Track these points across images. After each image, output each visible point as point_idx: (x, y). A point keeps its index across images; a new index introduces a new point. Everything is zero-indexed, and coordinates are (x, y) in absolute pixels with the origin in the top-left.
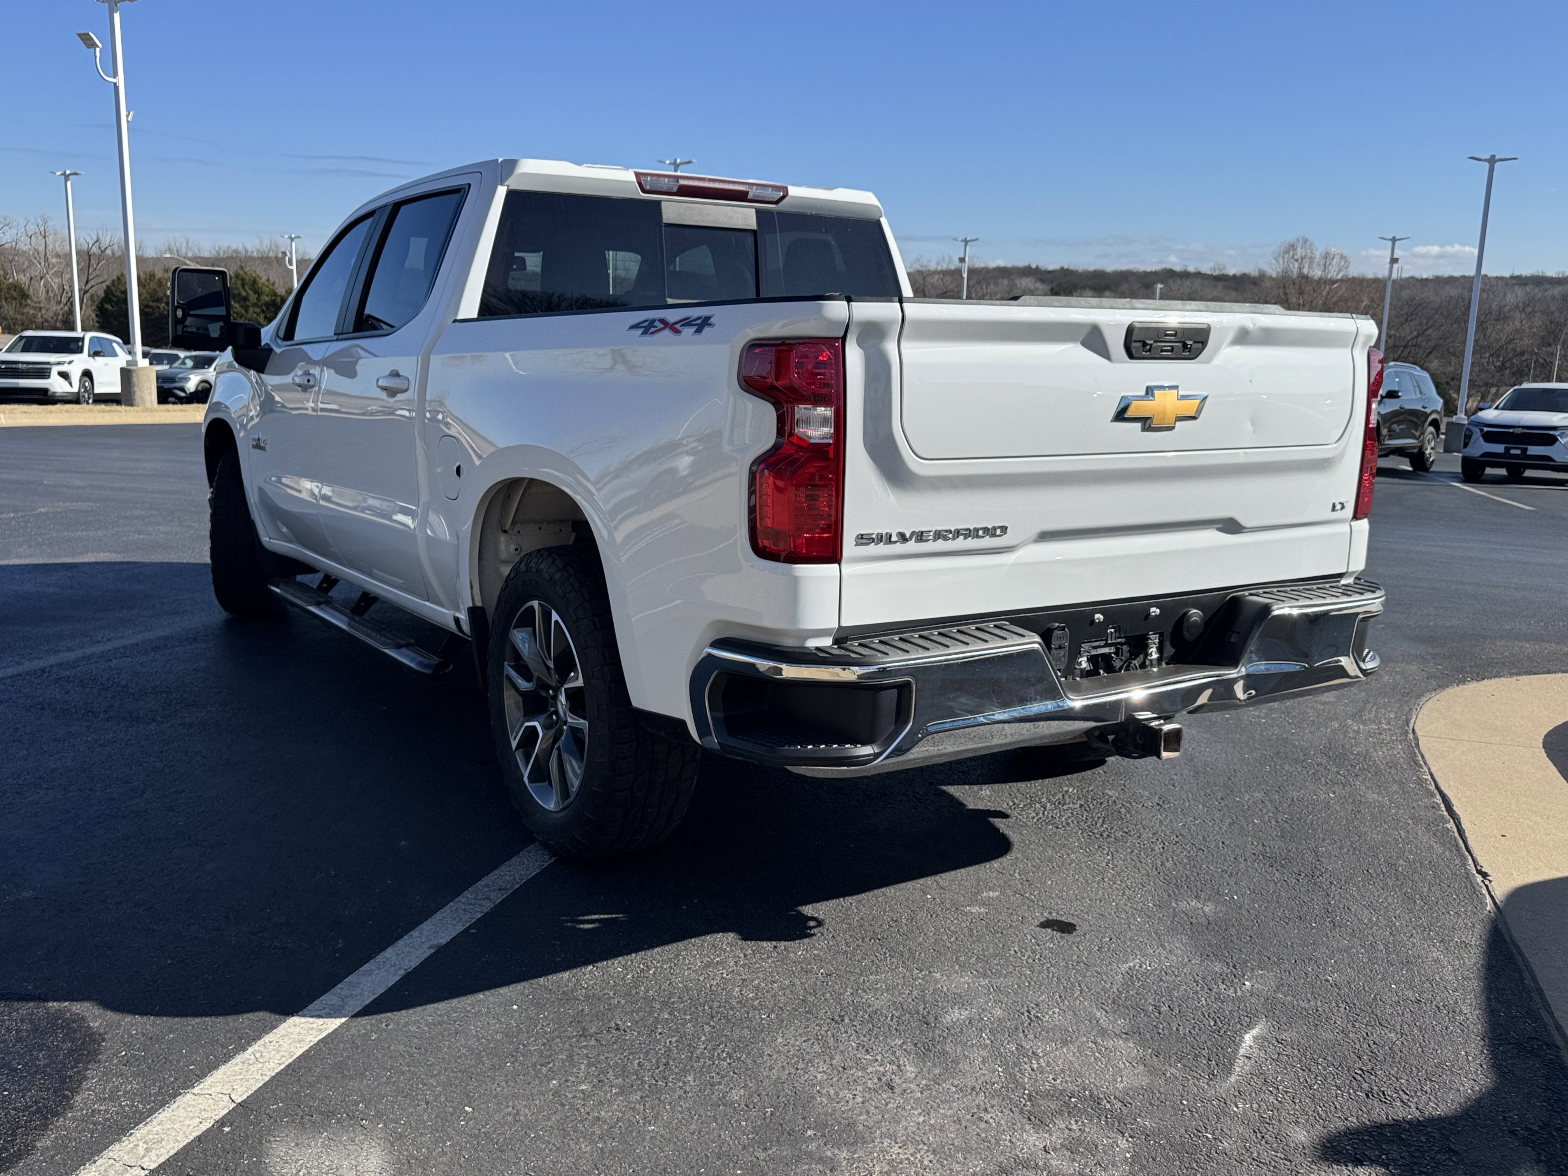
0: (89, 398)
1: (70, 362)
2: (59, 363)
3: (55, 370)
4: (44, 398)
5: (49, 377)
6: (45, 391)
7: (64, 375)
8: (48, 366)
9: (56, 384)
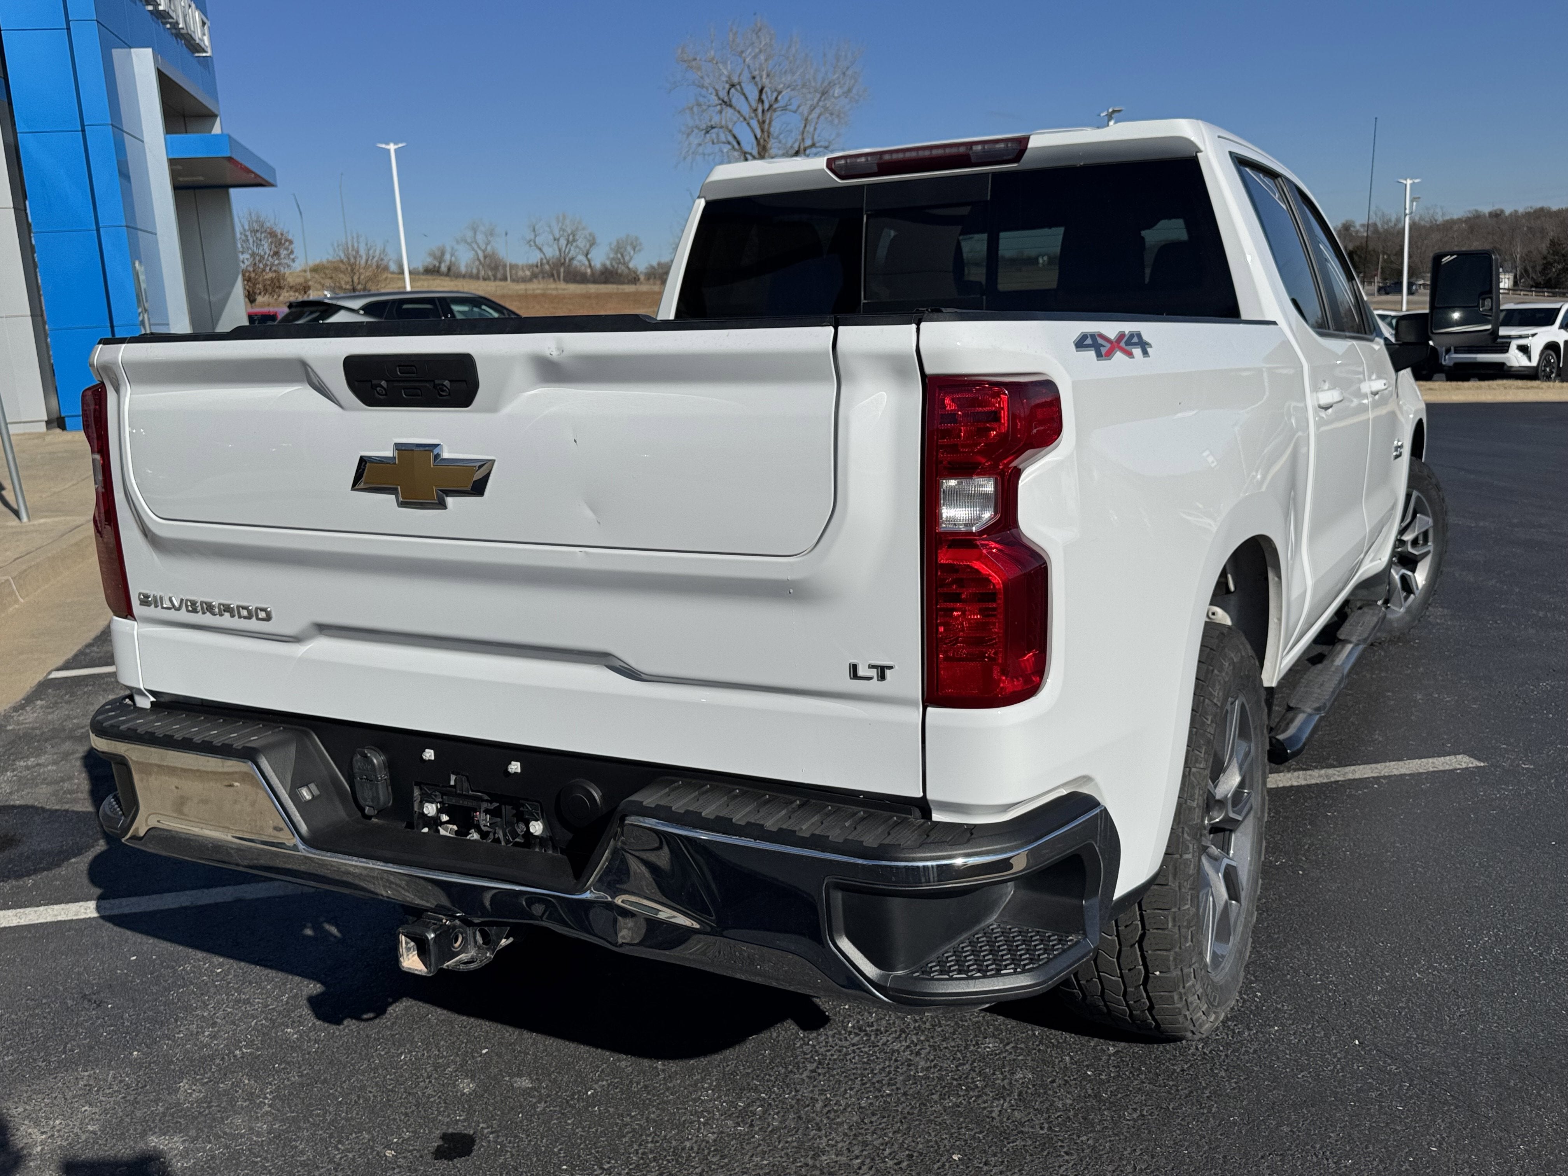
0: (1552, 373)
1: (1533, 335)
2: (1520, 337)
3: (1514, 344)
4: (1500, 372)
5: (1507, 351)
6: (1502, 365)
7: (1524, 349)
8: (1508, 340)
9: (1514, 358)
